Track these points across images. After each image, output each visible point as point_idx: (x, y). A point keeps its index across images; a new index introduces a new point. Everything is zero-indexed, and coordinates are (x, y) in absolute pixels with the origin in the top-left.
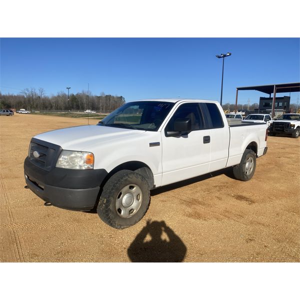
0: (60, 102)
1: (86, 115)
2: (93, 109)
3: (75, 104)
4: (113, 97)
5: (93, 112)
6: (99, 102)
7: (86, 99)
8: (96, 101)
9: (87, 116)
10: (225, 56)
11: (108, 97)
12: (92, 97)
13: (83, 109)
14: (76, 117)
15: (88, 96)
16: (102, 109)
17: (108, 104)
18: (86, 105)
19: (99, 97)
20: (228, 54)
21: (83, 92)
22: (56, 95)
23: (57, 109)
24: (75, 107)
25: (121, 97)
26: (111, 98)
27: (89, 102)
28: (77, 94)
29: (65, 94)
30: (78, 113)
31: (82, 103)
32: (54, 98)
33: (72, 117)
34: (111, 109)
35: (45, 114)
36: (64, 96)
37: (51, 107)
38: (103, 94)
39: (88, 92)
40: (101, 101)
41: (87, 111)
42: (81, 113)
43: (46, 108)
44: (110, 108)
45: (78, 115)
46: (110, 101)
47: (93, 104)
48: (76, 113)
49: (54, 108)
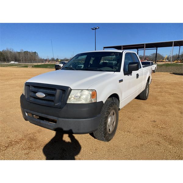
1: (11, 65)
2: (16, 61)
3: (2, 57)
4: (30, 52)
5: (16, 63)
6: (19, 56)
7: (10, 54)
8: (17, 55)
10: (96, 29)
11: (26, 53)
12: (15, 52)
13: (8, 61)
15: (11, 52)
16: (23, 61)
17: (26, 57)
18: (10, 58)
19: (19, 53)
20: (98, 28)
21: (7, 49)
24: (2, 60)
25: (35, 52)
26: (28, 53)
27: (12, 56)
30: (6, 63)
31: (7, 57)
33: (2, 66)
34: (29, 60)
38: (22, 50)
40: (21, 55)
41: (12, 62)
44: (28, 60)
45: (5, 65)
46: (27, 55)
47: (15, 57)
48: (4, 63)
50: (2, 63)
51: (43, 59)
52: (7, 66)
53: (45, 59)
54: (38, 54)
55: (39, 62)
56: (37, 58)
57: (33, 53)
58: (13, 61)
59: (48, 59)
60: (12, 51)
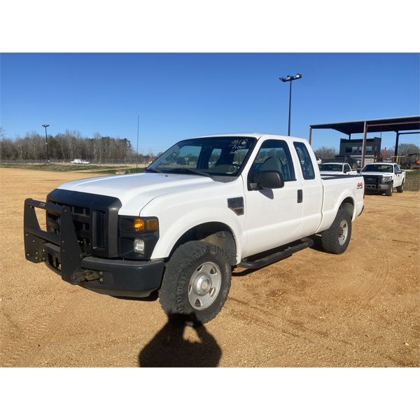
0: (30, 147)
1: (75, 166)
2: (83, 158)
3: (55, 150)
4: (114, 140)
5: (85, 162)
6: (92, 148)
7: (73, 143)
8: (87, 146)
9: (77, 168)
11: (106, 141)
12: (81, 140)
13: (68, 158)
14: (60, 170)
15: (74, 139)
16: (98, 158)
17: (107, 151)
18: (72, 153)
19: (92, 140)
21: (67, 131)
22: (23, 136)
23: (27, 159)
24: (54, 155)
25: (126, 139)
26: (111, 142)
27: (77, 148)
28: (57, 136)
29: (38, 135)
30: (63, 164)
31: (66, 150)
32: (21, 141)
33: (55, 170)
34: (111, 157)
35: (8, 166)
36: (37, 138)
37: (17, 156)
38: (98, 135)
39: (74, 133)
40: (94, 145)
41: (77, 161)
42: (67, 164)
43: (8, 156)
44: (110, 155)
45: (64, 166)
46: (109, 145)
47: (83, 150)
48: (60, 163)
49: (21, 156)
50: (56, 163)
52: (66, 170)
53: (145, 154)
54: (131, 143)
55: (132, 162)
56: (128, 153)
57: (121, 141)
58: (77, 158)
59: (150, 155)
60: (76, 136)
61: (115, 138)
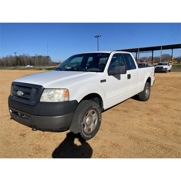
0: (9, 61)
2: (31, 65)
3: (19, 62)
4: (43, 56)
6: (34, 61)
7: (26, 59)
8: (32, 60)
9: (28, 69)
11: (40, 57)
12: (30, 57)
13: (25, 65)
16: (37, 64)
17: (40, 61)
18: (26, 63)
19: (34, 57)
21: (24, 54)
23: (7, 66)
24: (19, 64)
25: (48, 56)
26: (42, 57)
27: (28, 60)
28: (19, 56)
29: (12, 56)
31: (23, 61)
32: (4, 58)
33: (20, 70)
37: (3, 65)
38: (36, 55)
40: (35, 59)
41: (28, 66)
42: (25, 67)
44: (41, 63)
46: (41, 59)
47: (31, 61)
48: (22, 67)
49: (5, 65)
50: (20, 67)
51: (56, 62)
52: (24, 70)
53: (57, 62)
55: (51, 66)
56: (49, 62)
57: (46, 57)
60: (27, 56)
61: (44, 56)
